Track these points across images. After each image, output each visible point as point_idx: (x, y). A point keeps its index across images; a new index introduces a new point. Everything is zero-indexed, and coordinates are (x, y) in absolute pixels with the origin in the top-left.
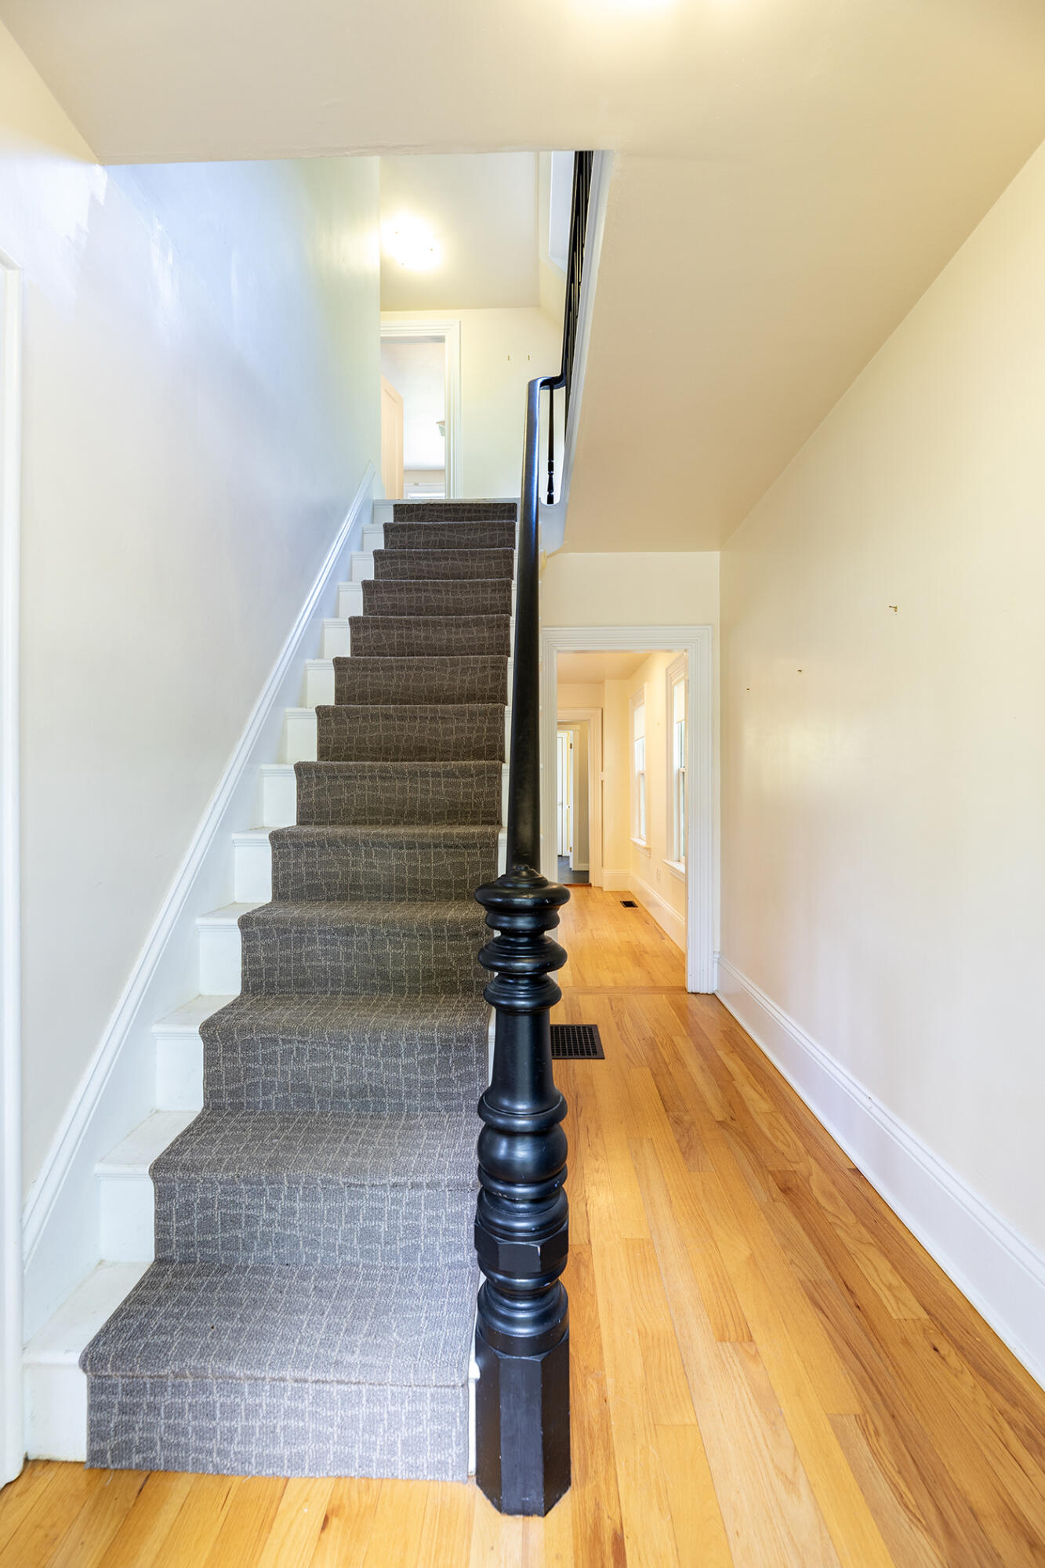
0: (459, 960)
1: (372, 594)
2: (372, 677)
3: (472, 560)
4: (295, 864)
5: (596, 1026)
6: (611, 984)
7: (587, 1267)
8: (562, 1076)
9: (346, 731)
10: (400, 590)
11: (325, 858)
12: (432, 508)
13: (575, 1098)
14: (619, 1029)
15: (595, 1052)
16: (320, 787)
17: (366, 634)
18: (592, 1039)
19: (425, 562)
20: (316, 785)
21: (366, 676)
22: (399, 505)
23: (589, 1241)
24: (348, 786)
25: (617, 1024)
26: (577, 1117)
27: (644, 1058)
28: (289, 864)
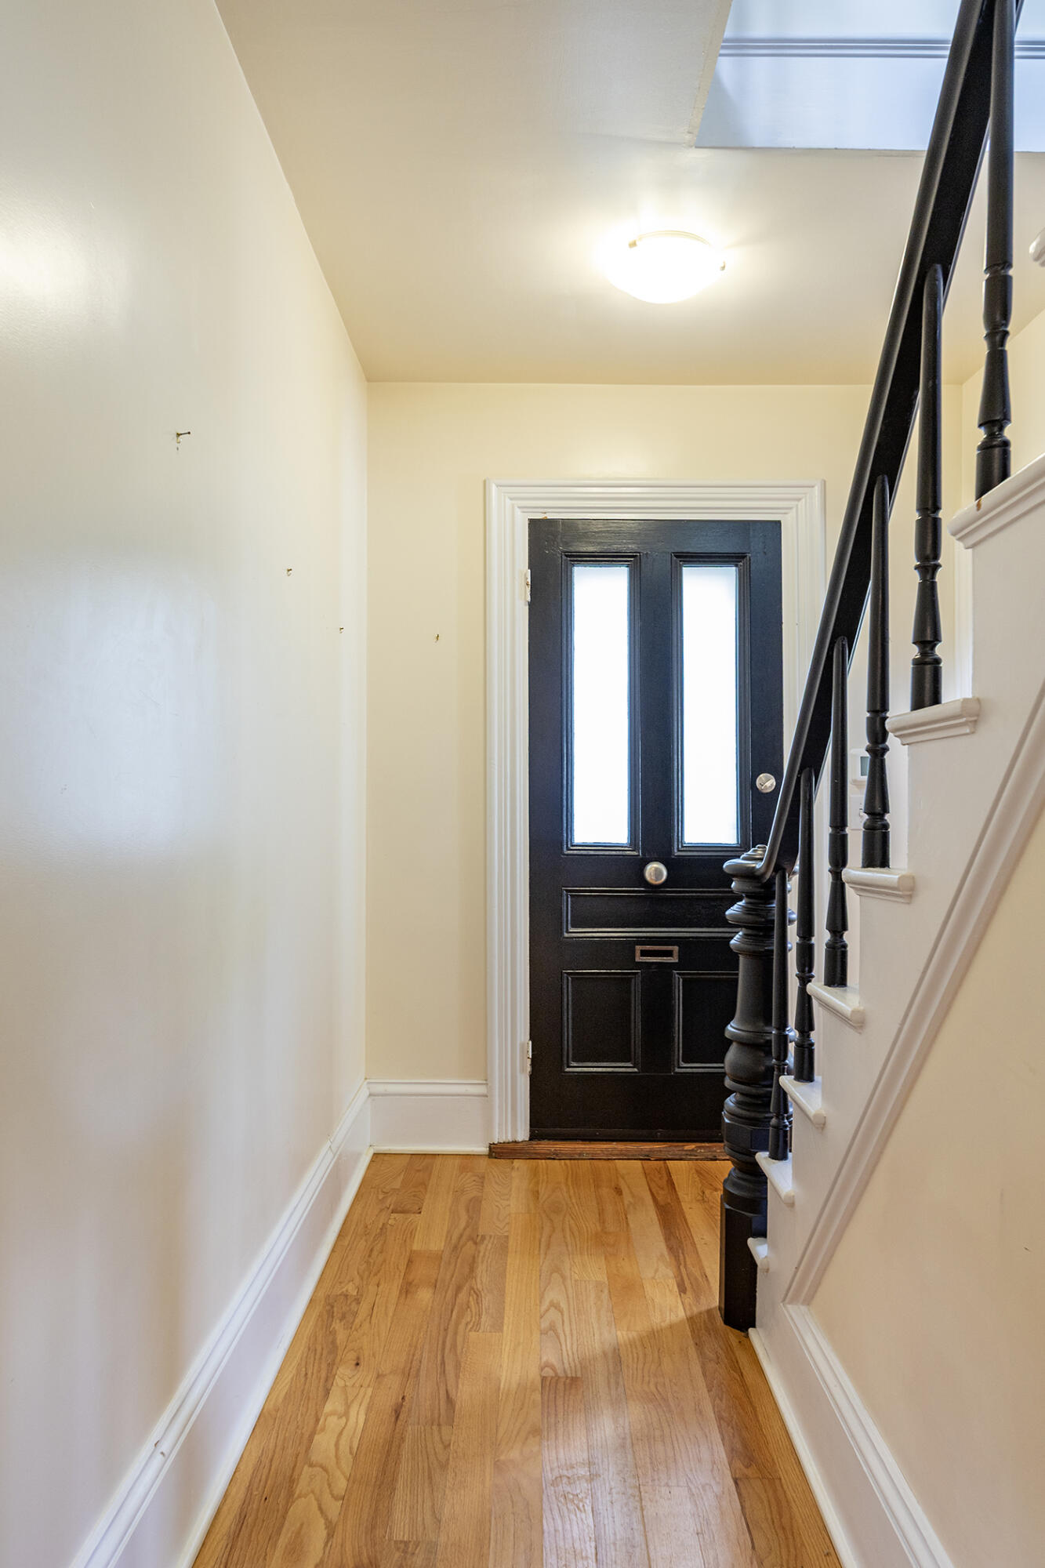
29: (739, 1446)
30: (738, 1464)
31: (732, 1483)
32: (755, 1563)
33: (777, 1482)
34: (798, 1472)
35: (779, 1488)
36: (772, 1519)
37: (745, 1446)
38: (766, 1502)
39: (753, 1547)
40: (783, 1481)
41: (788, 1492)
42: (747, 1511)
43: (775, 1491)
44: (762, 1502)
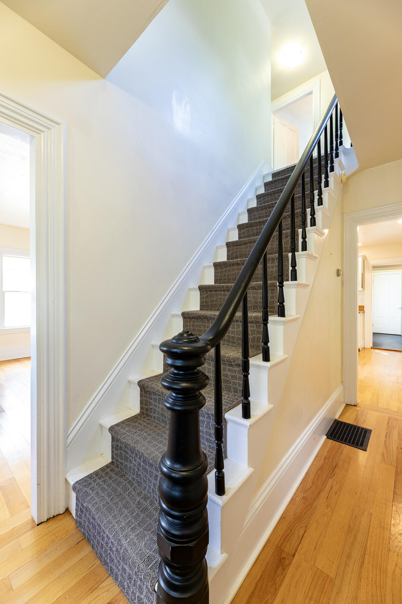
0: (232, 377)
1: (251, 213)
2: (240, 248)
3: (299, 187)
4: (189, 325)
5: (370, 431)
6: (396, 410)
7: (284, 569)
8: (333, 452)
9: (223, 272)
10: (262, 209)
11: (198, 323)
12: (288, 170)
13: (334, 466)
14: (386, 437)
15: (362, 445)
16: (207, 295)
17: (244, 231)
18: (364, 437)
19: (277, 194)
20: (206, 294)
21: (238, 248)
22: (274, 173)
23: (294, 555)
24: (216, 294)
25: (387, 434)
26: (329, 478)
27: (395, 460)
28: (188, 325)
29: (280, 570)
30: (287, 562)
31: (296, 556)
32: (308, 527)
33: (279, 546)
34: (268, 544)
35: (280, 543)
36: (292, 535)
37: (277, 568)
38: (289, 541)
39: (305, 531)
40: (277, 544)
41: (279, 540)
42: (298, 542)
43: (283, 543)
44: (291, 542)
